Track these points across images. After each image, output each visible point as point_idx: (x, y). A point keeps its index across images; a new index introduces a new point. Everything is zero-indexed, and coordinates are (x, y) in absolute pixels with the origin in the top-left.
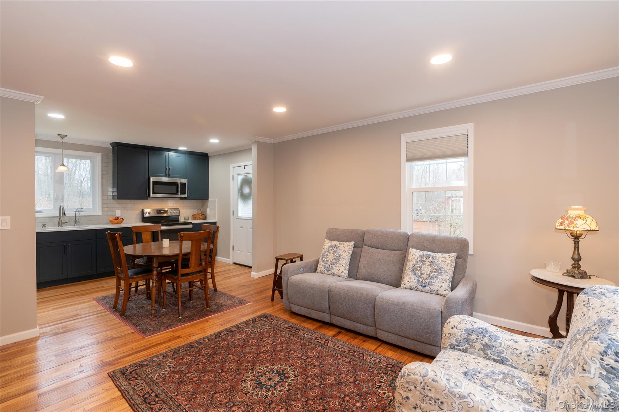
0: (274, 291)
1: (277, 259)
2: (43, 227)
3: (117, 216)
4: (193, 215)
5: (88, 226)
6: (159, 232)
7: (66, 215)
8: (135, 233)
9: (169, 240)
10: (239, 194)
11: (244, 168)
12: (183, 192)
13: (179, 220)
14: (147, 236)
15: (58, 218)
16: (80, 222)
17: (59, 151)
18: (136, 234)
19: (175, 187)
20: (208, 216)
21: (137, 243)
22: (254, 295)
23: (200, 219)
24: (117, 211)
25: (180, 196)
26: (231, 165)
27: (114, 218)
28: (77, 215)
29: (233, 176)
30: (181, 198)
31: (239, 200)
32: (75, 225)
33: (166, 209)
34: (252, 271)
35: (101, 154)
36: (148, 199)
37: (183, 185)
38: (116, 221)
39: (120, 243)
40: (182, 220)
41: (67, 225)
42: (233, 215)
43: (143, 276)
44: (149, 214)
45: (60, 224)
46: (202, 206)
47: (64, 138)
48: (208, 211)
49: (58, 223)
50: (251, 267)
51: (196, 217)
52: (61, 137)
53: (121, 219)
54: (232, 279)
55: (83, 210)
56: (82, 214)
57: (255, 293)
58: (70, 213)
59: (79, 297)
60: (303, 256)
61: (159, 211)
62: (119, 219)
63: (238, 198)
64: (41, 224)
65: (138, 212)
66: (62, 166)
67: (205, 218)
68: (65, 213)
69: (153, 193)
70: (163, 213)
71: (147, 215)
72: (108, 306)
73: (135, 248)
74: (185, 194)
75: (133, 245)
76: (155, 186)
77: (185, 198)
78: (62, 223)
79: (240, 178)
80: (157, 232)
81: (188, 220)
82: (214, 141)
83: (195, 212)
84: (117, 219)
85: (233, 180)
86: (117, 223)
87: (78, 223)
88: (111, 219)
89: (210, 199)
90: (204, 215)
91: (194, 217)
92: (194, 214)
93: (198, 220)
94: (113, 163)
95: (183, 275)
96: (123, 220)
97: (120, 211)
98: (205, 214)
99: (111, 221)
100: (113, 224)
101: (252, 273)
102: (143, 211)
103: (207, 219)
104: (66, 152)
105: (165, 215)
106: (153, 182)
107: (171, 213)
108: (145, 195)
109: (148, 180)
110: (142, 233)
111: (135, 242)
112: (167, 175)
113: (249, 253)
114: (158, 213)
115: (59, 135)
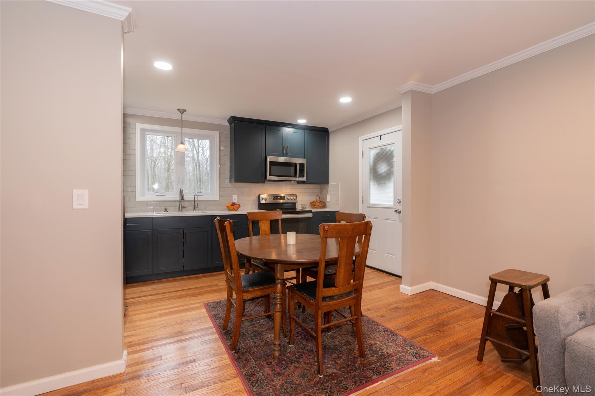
0: (483, 341)
1: (494, 282)
2: (165, 212)
3: (234, 201)
4: (311, 203)
5: (205, 212)
6: (280, 221)
7: (185, 199)
8: (251, 222)
9: (296, 233)
10: (371, 175)
11: (380, 139)
12: (302, 175)
13: (296, 208)
14: (265, 226)
15: (179, 203)
16: (199, 207)
17: (179, 129)
18: (253, 222)
19: (293, 168)
20: (327, 204)
21: (254, 235)
22: (429, 335)
23: (319, 207)
24: (233, 196)
25: (298, 179)
26: (359, 138)
27: (231, 204)
28: (196, 199)
29: (363, 152)
30: (299, 182)
31: (371, 182)
32: (194, 211)
33: (282, 195)
34: (401, 283)
35: (219, 132)
36: (264, 183)
37: (302, 165)
38: (232, 207)
39: (230, 236)
40: (299, 208)
41: (186, 210)
42: (363, 202)
43: (262, 289)
44: (266, 200)
45: (181, 209)
46: (321, 192)
47: (183, 113)
48: (329, 198)
49: (178, 208)
50: (400, 277)
51: (314, 205)
52: (181, 112)
53: (238, 205)
54: (373, 292)
55: (201, 194)
56: (200, 198)
57: (431, 331)
58: (189, 196)
59: (191, 298)
60: (548, 280)
61: (276, 197)
62: (235, 205)
63: (370, 180)
64: (163, 208)
65: (254, 198)
66: (181, 144)
67: (324, 206)
68: (184, 197)
69: (270, 175)
70: (280, 199)
71: (263, 202)
72: (218, 322)
73: (251, 241)
74: (303, 176)
75: (248, 238)
76: (272, 167)
77: (303, 182)
78: (182, 208)
79: (373, 153)
80: (277, 221)
81: (306, 208)
82: (345, 100)
83: (314, 198)
84: (234, 204)
85: (363, 157)
86: (234, 210)
87: (197, 208)
88: (228, 205)
89: (329, 184)
90: (322, 202)
91: (313, 205)
92: (313, 201)
93: (317, 208)
94: (230, 142)
95: (324, 299)
96: (240, 206)
97: (236, 196)
98: (324, 202)
99: (228, 207)
100: (230, 210)
101: (402, 286)
102: (259, 196)
103: (327, 208)
104: (185, 130)
105: (281, 201)
106: (270, 162)
107: (288, 199)
108: (261, 178)
109: (264, 160)
110: (260, 222)
111: (252, 233)
112: (285, 155)
113: (387, 253)
114: (275, 200)
115: (178, 110)
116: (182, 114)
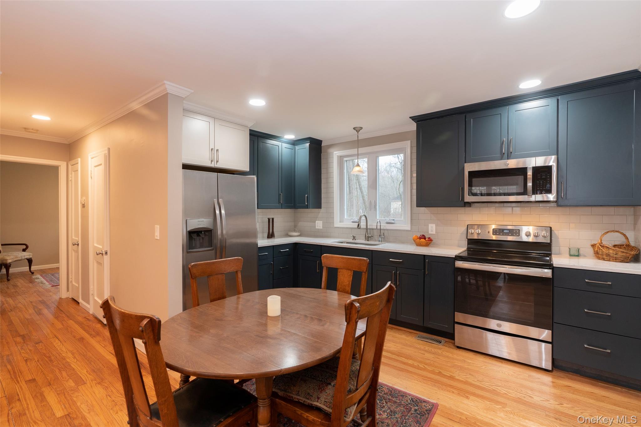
2: (353, 239)
3: (429, 233)
12: (544, 189)
24: (430, 225)
25: (533, 197)
27: (419, 236)
32: (379, 241)
35: (410, 141)
37: (545, 171)
44: (479, 234)
45: (367, 238)
46: (635, 224)
47: (360, 131)
55: (393, 221)
61: (499, 230)
65: (462, 229)
69: (471, 194)
70: (507, 234)
71: (473, 238)
76: (474, 180)
87: (383, 239)
88: (414, 237)
92: (595, 243)
97: (434, 226)
99: (414, 240)
100: (417, 245)
105: (510, 238)
106: (469, 172)
107: (527, 236)
108: (456, 199)
109: (463, 170)
114: (496, 235)
115: (354, 128)
116: (358, 132)
